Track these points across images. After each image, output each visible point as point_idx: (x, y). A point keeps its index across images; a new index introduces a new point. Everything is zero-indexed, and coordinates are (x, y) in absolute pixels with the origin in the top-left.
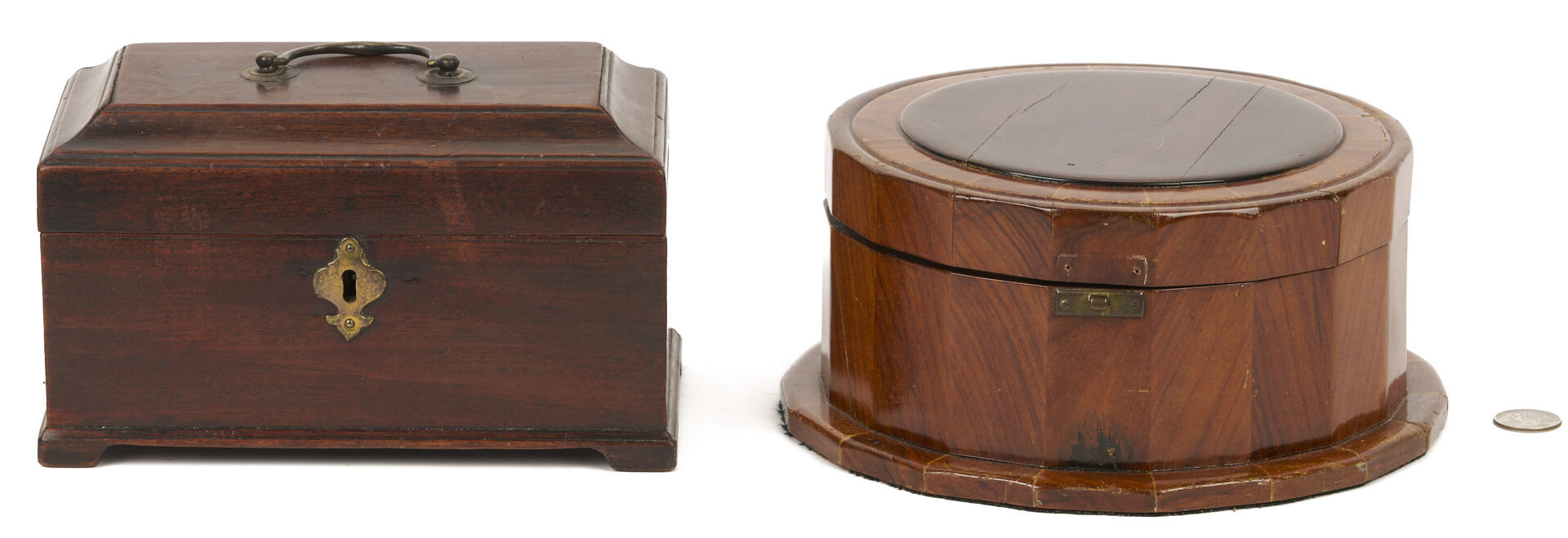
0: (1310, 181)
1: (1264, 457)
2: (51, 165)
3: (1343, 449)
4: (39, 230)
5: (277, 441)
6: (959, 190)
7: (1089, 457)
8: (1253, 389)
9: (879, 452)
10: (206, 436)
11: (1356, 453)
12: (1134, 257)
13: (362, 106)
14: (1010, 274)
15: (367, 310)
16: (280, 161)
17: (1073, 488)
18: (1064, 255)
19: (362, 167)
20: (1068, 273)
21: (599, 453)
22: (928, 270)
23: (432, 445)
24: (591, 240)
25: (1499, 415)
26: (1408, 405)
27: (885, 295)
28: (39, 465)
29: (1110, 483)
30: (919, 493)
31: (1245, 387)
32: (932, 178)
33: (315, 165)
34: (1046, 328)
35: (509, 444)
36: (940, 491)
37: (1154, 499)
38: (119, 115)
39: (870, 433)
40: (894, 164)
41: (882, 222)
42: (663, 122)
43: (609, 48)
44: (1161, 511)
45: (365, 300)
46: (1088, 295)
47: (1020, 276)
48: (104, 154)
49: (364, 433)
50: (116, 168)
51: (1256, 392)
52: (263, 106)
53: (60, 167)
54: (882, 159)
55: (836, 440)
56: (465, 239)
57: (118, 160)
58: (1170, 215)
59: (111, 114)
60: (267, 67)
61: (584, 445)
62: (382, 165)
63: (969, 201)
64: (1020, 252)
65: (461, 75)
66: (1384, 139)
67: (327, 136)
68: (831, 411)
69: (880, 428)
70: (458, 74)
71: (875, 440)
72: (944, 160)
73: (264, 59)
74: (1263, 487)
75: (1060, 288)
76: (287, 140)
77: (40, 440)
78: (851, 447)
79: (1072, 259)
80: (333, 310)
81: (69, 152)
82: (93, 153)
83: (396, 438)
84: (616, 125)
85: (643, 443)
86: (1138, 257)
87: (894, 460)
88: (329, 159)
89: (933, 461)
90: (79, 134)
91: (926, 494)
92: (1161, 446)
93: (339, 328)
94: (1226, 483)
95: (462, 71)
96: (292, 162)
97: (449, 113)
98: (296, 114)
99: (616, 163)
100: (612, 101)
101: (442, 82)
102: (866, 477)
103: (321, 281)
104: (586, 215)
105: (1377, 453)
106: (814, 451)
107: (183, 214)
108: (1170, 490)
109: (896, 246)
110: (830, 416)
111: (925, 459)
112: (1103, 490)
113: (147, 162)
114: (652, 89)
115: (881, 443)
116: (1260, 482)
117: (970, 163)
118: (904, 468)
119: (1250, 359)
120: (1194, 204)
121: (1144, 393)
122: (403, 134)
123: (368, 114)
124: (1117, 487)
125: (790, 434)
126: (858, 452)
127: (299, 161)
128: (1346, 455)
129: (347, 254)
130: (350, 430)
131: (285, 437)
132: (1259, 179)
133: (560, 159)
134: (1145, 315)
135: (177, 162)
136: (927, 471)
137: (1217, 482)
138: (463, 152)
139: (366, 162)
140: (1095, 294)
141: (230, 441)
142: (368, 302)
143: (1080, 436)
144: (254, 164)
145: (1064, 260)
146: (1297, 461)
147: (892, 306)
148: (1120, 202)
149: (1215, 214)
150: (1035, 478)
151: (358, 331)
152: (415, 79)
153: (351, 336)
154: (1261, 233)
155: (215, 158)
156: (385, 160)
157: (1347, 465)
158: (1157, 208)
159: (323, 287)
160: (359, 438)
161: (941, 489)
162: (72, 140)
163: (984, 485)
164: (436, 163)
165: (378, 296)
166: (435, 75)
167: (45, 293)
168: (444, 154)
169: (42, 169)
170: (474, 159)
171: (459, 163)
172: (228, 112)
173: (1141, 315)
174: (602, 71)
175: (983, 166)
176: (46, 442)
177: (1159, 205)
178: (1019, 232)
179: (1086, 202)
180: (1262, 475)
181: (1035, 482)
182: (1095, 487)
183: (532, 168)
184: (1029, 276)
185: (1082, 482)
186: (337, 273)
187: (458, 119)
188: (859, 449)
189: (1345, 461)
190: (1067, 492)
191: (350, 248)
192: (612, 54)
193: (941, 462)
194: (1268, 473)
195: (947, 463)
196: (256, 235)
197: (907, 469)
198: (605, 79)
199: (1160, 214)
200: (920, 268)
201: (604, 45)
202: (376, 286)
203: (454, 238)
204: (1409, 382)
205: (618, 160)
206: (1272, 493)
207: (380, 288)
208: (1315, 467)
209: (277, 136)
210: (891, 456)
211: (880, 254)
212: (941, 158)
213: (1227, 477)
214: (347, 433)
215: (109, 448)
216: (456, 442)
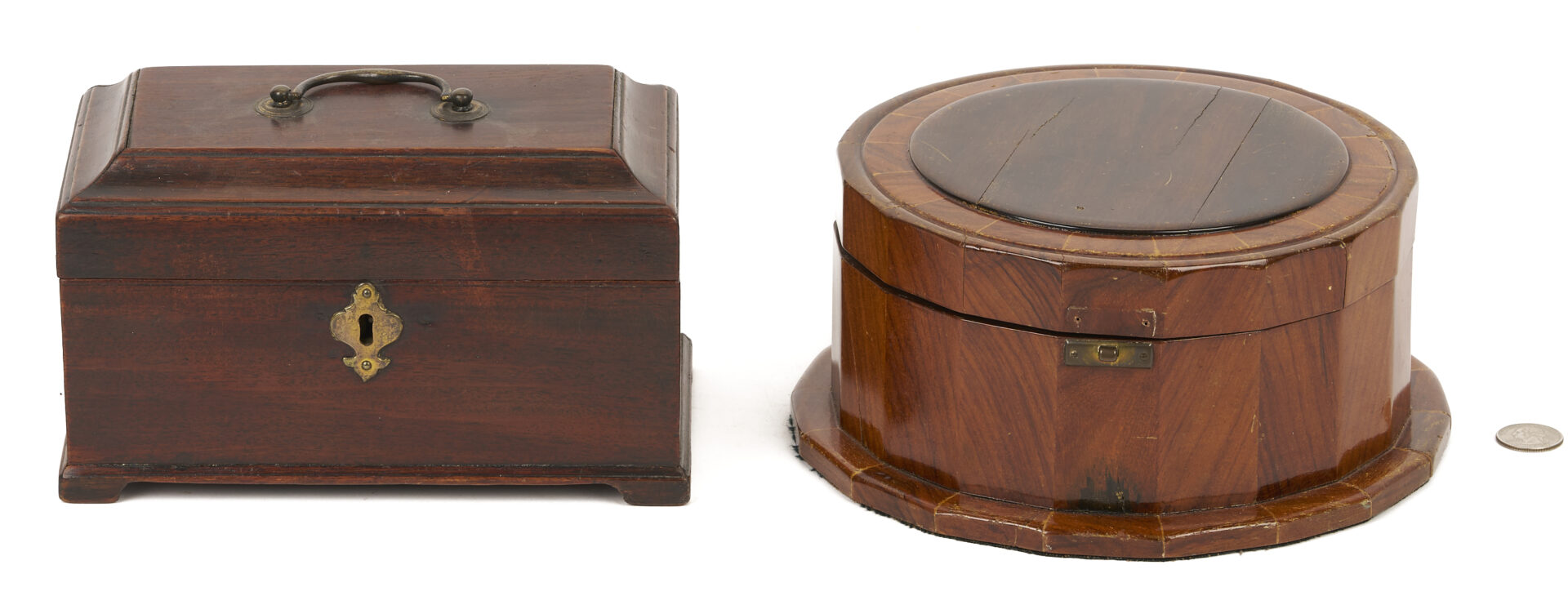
0: (1317, 226)
1: (1270, 497)
2: (69, 213)
3: (1348, 485)
4: (58, 276)
5: (295, 478)
6: (970, 239)
7: (1097, 498)
8: (1260, 432)
9: (890, 489)
10: (225, 473)
11: (1360, 490)
12: (1143, 310)
13: (377, 150)
14: (1021, 324)
15: (383, 353)
16: (298, 209)
17: (1082, 535)
18: (1074, 308)
19: (379, 215)
20: (1077, 325)
21: (614, 488)
22: (939, 315)
23: (449, 482)
24: (606, 285)
25: (1501, 431)
26: (1412, 427)
27: (896, 334)
28: (61, 501)
29: (1120, 529)
30: (930, 533)
31: (1252, 431)
32: (942, 224)
33: (331, 213)
34: (1056, 377)
35: (524, 480)
36: (951, 532)
37: (1162, 545)
38: (136, 160)
39: (881, 466)
40: (904, 205)
41: (893, 263)
42: (675, 154)
43: (620, 70)
44: (1169, 556)
45: (382, 343)
46: (1097, 346)
47: (1030, 325)
48: (123, 202)
49: (381, 470)
50: (134, 216)
51: (1263, 435)
52: (279, 150)
53: (78, 215)
54: (893, 199)
55: (848, 473)
56: (481, 284)
57: (135, 208)
58: (1179, 269)
59: (128, 160)
60: (282, 102)
61: (598, 481)
62: (398, 213)
63: (978, 251)
64: (1031, 303)
65: (475, 110)
66: (1390, 167)
67: (343, 182)
68: (842, 437)
69: (890, 459)
70: (471, 109)
71: (887, 475)
72: (955, 200)
73: (278, 93)
74: (1268, 530)
75: (1070, 339)
76: (303, 186)
77: (61, 477)
78: (862, 482)
79: (1082, 311)
80: (351, 353)
81: (87, 200)
82: (113, 201)
83: (413, 475)
84: (628, 168)
85: (657, 479)
86: (1147, 310)
87: (905, 499)
88: (346, 206)
89: (943, 502)
90: (96, 180)
91: (936, 534)
92: (1167, 488)
93: (356, 370)
94: (1233, 528)
95: (476, 104)
96: (309, 210)
97: (464, 157)
98: (312, 159)
99: (630, 210)
100: (626, 141)
101: (455, 119)
102: (877, 512)
103: (338, 325)
104: (600, 261)
105: (1381, 489)
106: (826, 479)
107: (202, 261)
108: (1177, 536)
109: (906, 288)
110: (841, 443)
111: (936, 498)
112: (1112, 536)
113: (164, 211)
114: (663, 113)
115: (892, 479)
116: (1266, 525)
117: (980, 206)
118: (913, 507)
119: (1257, 404)
120: (1203, 256)
121: (1152, 440)
122: (418, 179)
123: (383, 158)
124: (1125, 533)
125: (801, 458)
126: (870, 488)
127: (317, 209)
128: (1351, 491)
129: (364, 300)
130: (367, 467)
131: (303, 474)
132: (1266, 224)
133: (575, 206)
134: (1153, 365)
135: (194, 210)
136: (938, 511)
137: (1224, 527)
138: (478, 199)
139: (382, 210)
140: (1104, 345)
141: (248, 477)
142: (385, 345)
143: (1089, 480)
144: (271, 211)
145: (1074, 313)
146: (1303, 500)
147: (903, 345)
148: (1129, 254)
149: (1223, 267)
150: (1045, 522)
151: (375, 373)
152: (429, 114)
153: (368, 377)
154: (1268, 284)
155: (232, 206)
156: (401, 207)
157: (1352, 503)
158: (1166, 262)
159: (339, 331)
160: (376, 474)
161: (952, 530)
162: (90, 186)
163: (994, 528)
164: (451, 211)
165: (395, 339)
166: (448, 109)
167: (64, 336)
168: (460, 201)
169: (61, 217)
170: (489, 206)
171: (474, 210)
172: (244, 157)
173: (1150, 365)
174: (614, 102)
175: (994, 210)
176: (66, 479)
177: (1168, 258)
178: (1030, 285)
179: (1095, 255)
180: (1269, 518)
181: (1045, 527)
182: (1104, 534)
183: (546, 216)
184: (1039, 326)
185: (1091, 528)
186: (354, 318)
187: (473, 163)
188: (871, 485)
189: (1350, 499)
190: (1076, 537)
191: (367, 293)
192: (623, 75)
193: (951, 502)
194: (1273, 515)
195: (958, 504)
196: (274, 281)
197: (919, 509)
198: (618, 114)
199: (1170, 269)
200: (931, 312)
201: (615, 68)
202: (393, 329)
203: (469, 283)
204: (1412, 398)
205: (633, 207)
206: (1278, 536)
207: (397, 332)
208: (1320, 507)
209: (294, 183)
210: (902, 494)
211: (891, 295)
212: (951, 199)
213: (1234, 521)
214: (365, 470)
215: (129, 484)
216: (474, 479)
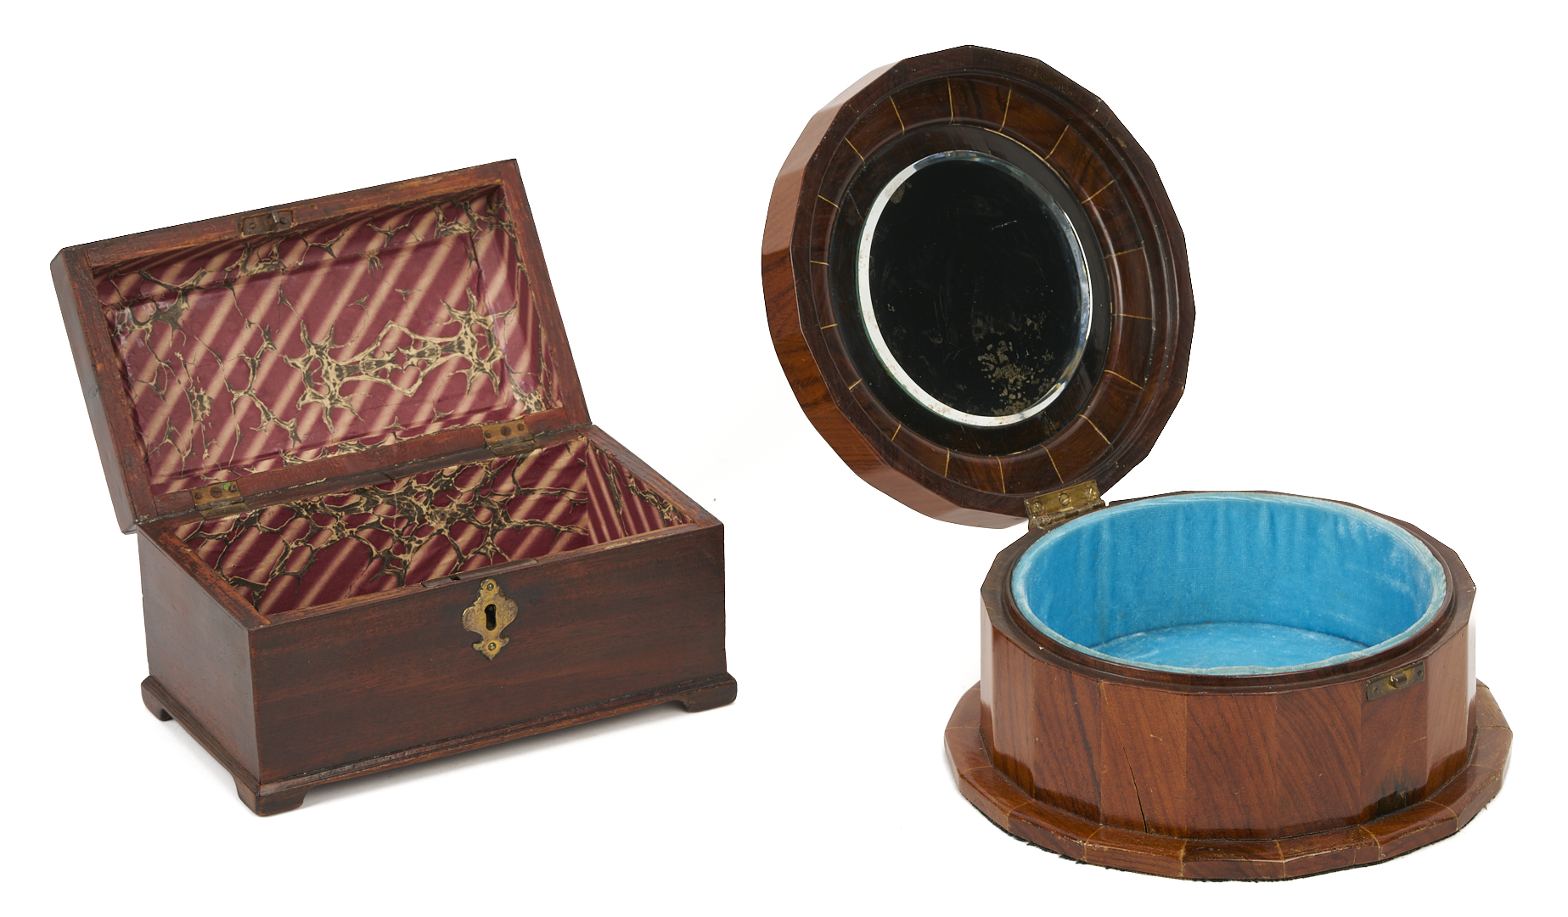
15: (504, 633)
17: (1405, 836)
23: (558, 727)
34: (1360, 714)
36: (1298, 873)
45: (503, 625)
46: (1390, 677)
49: (505, 730)
80: (479, 639)
85: (714, 686)
89: (1280, 850)
91: (1285, 879)
93: (484, 652)
103: (469, 618)
112: (1424, 828)
129: (489, 594)
136: (1285, 858)
140: (1394, 674)
142: (505, 627)
143: (1383, 790)
150: (1374, 837)
151: (499, 651)
153: (494, 656)
159: (470, 623)
161: (1300, 871)
165: (512, 620)
181: (1376, 840)
186: (481, 609)
190: (1401, 839)
191: (490, 588)
193: (1285, 848)
196: (417, 593)
202: (511, 613)
207: (514, 614)
214: (492, 733)
216: (577, 719)
